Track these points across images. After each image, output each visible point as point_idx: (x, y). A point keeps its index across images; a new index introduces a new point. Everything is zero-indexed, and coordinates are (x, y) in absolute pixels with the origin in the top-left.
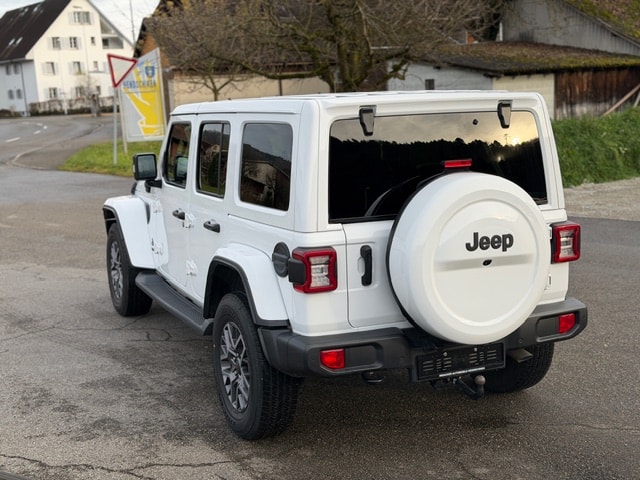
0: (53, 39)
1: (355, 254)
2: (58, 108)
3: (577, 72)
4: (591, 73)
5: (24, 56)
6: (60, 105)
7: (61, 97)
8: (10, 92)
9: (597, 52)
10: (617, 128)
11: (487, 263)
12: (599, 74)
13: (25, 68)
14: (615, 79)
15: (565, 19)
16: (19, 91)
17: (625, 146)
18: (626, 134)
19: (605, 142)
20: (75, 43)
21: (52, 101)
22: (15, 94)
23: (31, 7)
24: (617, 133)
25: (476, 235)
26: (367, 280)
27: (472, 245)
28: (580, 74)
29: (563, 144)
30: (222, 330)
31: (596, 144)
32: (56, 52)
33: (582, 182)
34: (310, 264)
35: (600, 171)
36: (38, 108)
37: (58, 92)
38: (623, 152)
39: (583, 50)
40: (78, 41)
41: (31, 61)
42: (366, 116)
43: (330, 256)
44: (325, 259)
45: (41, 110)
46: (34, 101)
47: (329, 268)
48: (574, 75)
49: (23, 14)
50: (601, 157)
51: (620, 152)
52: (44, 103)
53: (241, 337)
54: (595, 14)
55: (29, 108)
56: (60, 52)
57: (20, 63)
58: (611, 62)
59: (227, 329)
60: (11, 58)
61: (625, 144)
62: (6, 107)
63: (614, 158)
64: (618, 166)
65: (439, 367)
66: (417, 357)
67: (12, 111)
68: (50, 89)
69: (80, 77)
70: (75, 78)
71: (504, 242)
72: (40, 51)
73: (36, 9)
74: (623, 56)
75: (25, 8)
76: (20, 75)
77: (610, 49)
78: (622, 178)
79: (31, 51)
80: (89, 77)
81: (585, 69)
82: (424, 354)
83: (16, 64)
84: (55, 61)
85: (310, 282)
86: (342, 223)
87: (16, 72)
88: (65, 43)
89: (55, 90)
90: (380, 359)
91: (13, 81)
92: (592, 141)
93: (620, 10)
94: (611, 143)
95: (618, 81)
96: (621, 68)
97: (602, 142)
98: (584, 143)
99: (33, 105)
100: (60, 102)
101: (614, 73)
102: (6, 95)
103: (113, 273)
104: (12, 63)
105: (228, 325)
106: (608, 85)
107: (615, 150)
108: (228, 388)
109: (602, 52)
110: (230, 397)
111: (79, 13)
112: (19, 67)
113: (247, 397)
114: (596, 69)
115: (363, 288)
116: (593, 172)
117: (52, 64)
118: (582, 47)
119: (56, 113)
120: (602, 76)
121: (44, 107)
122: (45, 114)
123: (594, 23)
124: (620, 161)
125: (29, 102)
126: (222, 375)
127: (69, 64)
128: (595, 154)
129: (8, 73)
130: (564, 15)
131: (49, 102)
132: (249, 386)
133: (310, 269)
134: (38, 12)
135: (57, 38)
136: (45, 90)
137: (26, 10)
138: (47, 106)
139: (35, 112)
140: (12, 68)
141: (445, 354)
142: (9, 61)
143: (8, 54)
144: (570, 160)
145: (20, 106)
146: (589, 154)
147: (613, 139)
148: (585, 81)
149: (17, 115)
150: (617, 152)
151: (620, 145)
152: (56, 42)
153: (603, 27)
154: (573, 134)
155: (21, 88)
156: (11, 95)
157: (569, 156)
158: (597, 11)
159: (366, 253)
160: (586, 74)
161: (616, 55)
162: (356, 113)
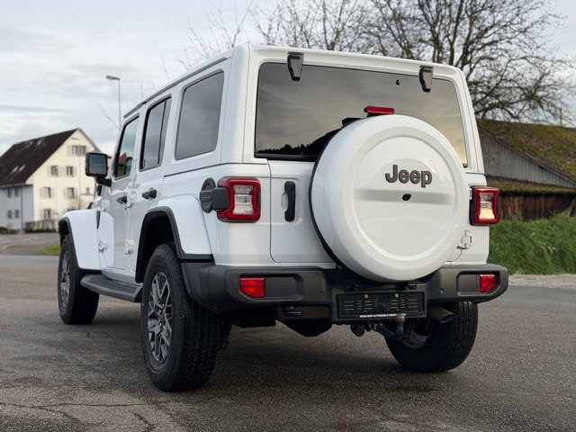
0: (52, 167)
1: (279, 188)
2: (51, 227)
3: (509, 196)
4: (521, 198)
5: (25, 181)
6: (53, 224)
7: (54, 217)
8: (10, 212)
9: (527, 182)
10: (545, 230)
11: (407, 197)
12: (529, 199)
13: (25, 192)
14: (543, 204)
15: (498, 153)
16: (17, 212)
17: (553, 246)
18: (553, 236)
19: (535, 240)
20: (71, 171)
21: (47, 220)
22: (13, 215)
23: (35, 141)
24: (545, 234)
25: (395, 167)
26: (290, 216)
27: (391, 176)
28: (512, 198)
29: (496, 239)
30: (151, 285)
31: (525, 242)
32: (53, 179)
33: (514, 273)
34: (234, 193)
35: (530, 266)
36: (32, 226)
37: (52, 212)
38: (552, 252)
39: (515, 180)
40: (74, 169)
41: (31, 186)
42: (294, 63)
43: (254, 187)
44: (249, 189)
45: (35, 228)
46: (30, 220)
47: (253, 198)
48: (507, 198)
49: (28, 146)
50: (531, 253)
51: (549, 251)
52: (38, 222)
53: (167, 283)
54: (524, 150)
55: (25, 226)
56: (58, 179)
57: (21, 187)
58: (538, 189)
59: (155, 282)
60: (12, 183)
61: (553, 244)
62: (4, 225)
63: (543, 255)
64: (547, 263)
65: (360, 307)
66: (337, 296)
67: (9, 228)
68: (45, 210)
69: (72, 200)
70: (68, 201)
71: (423, 178)
72: (40, 178)
73: (39, 143)
74: (550, 186)
75: (30, 141)
76: (19, 198)
77: (538, 181)
78: (551, 274)
79: (31, 177)
80: (80, 200)
81: (516, 194)
82: (344, 293)
83: (17, 188)
84: (52, 186)
85: (233, 208)
86: (269, 159)
87: (16, 195)
88: (62, 171)
89: (49, 211)
90: (300, 291)
91: (13, 202)
92: (523, 239)
93: (545, 148)
94: (539, 242)
95: (546, 206)
96: (549, 195)
97: (531, 240)
98: (515, 240)
99: (28, 224)
100: (52, 222)
101: (543, 200)
102: (5, 214)
103: (62, 284)
104: (13, 187)
105: (156, 277)
106: (537, 209)
107: (544, 248)
108: (152, 344)
109: (531, 183)
110: (154, 353)
111: (77, 147)
112: (19, 191)
113: (168, 344)
114: (526, 195)
115: (285, 223)
116: (524, 266)
117: (49, 189)
118: (513, 177)
119: (48, 231)
120: (531, 201)
121: (38, 225)
122: (38, 231)
123: (523, 157)
124: (549, 259)
125: (25, 220)
126: (148, 333)
127: (64, 190)
128: (526, 249)
129: (9, 195)
130: (496, 149)
131: (43, 221)
132: (171, 331)
133: (234, 197)
134: (41, 145)
135: (55, 167)
136: (40, 211)
137: (31, 143)
138: (41, 225)
139: (29, 229)
140: (13, 192)
141: (366, 296)
142: (11, 185)
143: (12, 179)
144: (502, 252)
145: (16, 224)
146: (520, 249)
147: (541, 239)
148: (517, 204)
149: (14, 232)
150: (546, 250)
151: (548, 245)
152: (54, 170)
153: (531, 161)
154: (505, 232)
155: (19, 209)
156: (9, 215)
157: (502, 249)
158: (525, 148)
159: (290, 189)
160: (517, 199)
161: (543, 185)
162: (284, 58)
